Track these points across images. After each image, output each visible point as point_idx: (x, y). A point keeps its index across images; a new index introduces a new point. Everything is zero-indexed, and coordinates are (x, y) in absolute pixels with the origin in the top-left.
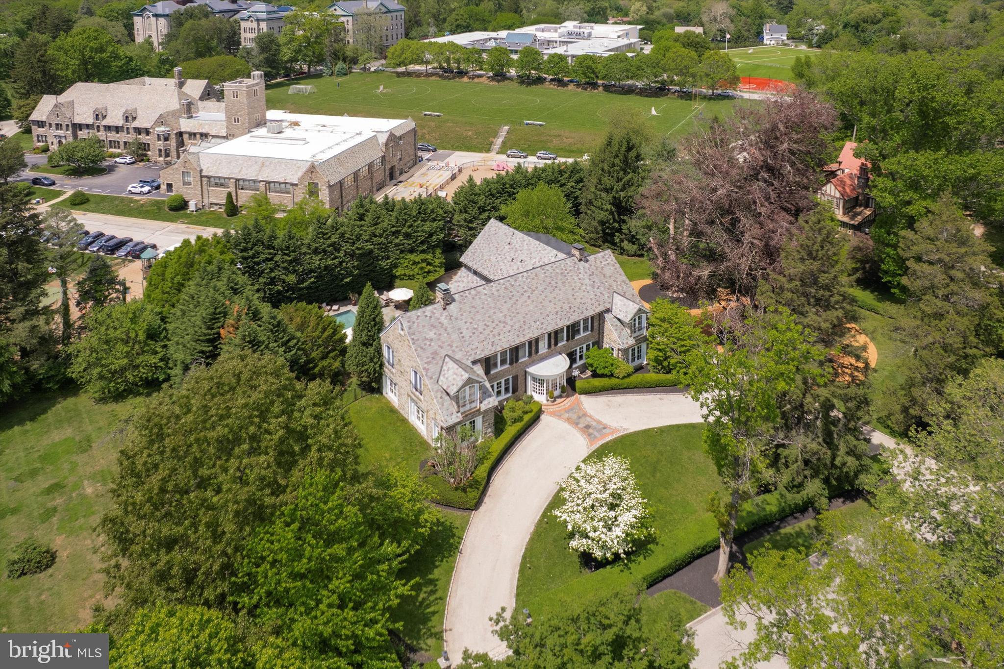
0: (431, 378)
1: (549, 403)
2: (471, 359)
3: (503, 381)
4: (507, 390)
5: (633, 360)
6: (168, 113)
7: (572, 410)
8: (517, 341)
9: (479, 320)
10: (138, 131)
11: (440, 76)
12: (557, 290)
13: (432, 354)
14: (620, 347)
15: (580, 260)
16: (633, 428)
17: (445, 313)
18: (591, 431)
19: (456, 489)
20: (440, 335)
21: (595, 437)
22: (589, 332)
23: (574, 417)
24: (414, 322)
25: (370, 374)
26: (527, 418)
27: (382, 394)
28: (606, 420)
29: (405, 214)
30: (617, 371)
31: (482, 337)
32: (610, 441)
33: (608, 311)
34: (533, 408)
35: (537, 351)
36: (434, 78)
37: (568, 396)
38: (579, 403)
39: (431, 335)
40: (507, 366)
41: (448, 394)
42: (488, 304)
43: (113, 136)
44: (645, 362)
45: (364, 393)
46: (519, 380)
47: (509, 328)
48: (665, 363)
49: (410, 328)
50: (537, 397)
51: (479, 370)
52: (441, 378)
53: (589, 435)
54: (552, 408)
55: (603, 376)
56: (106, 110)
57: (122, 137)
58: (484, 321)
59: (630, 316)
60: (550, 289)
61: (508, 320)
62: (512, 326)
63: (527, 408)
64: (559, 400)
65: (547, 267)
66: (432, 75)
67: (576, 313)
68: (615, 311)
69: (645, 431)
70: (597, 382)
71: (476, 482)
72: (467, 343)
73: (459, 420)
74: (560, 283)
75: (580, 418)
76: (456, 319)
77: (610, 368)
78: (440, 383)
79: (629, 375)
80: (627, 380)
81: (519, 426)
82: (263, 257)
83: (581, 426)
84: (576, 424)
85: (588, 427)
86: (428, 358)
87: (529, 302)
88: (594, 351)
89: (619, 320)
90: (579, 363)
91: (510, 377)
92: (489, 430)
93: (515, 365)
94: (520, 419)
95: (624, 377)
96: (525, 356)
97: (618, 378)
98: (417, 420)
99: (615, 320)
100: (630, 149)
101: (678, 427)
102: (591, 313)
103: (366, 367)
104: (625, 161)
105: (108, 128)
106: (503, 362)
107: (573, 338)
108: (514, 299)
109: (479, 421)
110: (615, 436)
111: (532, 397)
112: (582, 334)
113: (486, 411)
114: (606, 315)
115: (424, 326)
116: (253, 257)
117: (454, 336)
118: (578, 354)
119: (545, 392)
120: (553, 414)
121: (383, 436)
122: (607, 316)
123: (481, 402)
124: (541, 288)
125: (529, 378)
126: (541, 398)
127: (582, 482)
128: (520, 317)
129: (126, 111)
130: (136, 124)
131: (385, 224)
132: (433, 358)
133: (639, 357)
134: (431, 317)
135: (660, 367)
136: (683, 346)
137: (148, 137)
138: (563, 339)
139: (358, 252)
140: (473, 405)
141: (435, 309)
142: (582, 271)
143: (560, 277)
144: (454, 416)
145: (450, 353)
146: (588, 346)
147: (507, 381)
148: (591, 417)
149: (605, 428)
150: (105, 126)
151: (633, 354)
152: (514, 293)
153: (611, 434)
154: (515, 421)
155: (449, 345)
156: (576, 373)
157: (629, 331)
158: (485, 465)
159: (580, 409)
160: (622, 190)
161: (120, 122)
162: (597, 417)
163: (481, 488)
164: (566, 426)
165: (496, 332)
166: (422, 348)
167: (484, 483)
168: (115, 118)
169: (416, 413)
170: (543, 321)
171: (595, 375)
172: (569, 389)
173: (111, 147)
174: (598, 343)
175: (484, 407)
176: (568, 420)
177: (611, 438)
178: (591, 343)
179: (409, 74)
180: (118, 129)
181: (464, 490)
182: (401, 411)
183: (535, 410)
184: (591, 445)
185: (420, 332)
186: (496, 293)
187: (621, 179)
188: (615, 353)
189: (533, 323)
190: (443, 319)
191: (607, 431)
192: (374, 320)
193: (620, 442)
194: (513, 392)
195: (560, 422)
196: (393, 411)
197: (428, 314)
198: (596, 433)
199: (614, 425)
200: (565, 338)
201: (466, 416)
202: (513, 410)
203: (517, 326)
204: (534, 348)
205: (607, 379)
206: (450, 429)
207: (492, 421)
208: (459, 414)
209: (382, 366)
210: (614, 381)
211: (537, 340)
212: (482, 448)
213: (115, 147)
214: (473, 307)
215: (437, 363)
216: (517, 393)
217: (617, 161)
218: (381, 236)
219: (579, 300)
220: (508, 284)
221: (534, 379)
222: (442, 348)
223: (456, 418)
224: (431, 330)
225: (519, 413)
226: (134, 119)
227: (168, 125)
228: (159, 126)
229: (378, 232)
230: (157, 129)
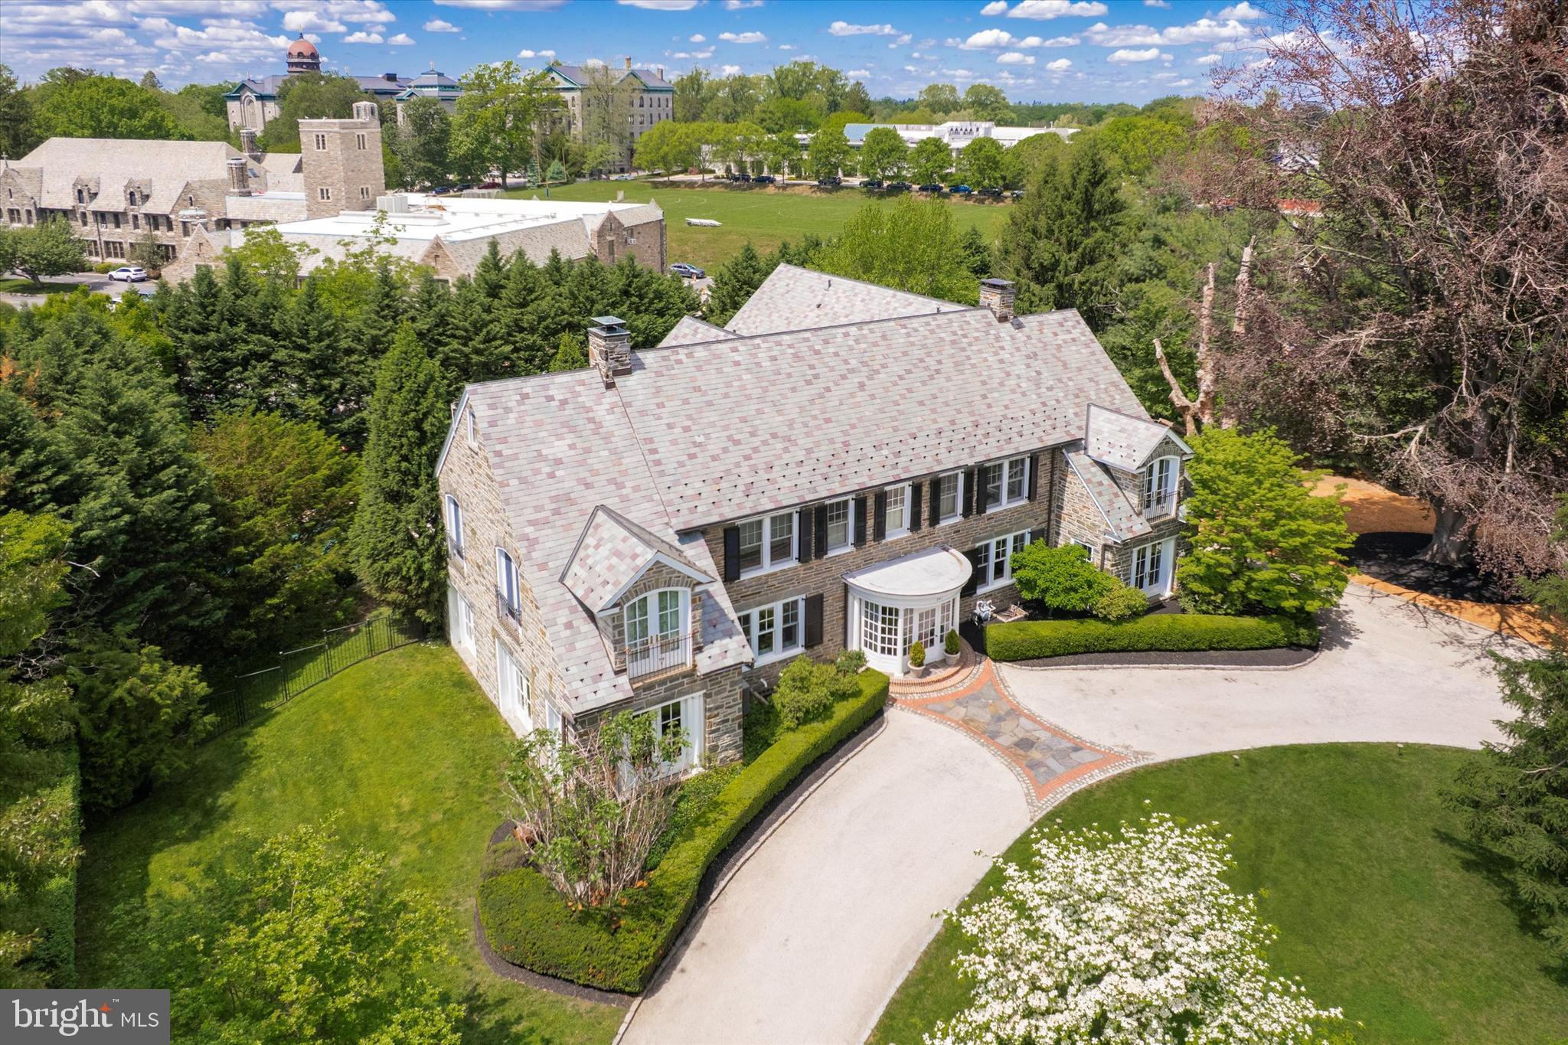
0: (543, 566)
1: (911, 678)
2: (680, 523)
3: (778, 607)
4: (789, 636)
5: (1140, 583)
6: (202, 183)
7: (976, 698)
8: (823, 490)
9: (712, 424)
10: (154, 220)
11: (726, 186)
12: (940, 380)
13: (555, 499)
14: (1110, 540)
15: (1003, 319)
16: (1163, 753)
17: (610, 397)
18: (1035, 754)
19: (585, 917)
20: (587, 451)
21: (1051, 772)
22: (1025, 502)
23: (984, 716)
24: (508, 410)
25: (409, 581)
26: (843, 711)
27: (448, 643)
28: (1079, 726)
29: (592, 288)
30: (1105, 601)
31: (718, 468)
32: (1099, 785)
33: (1075, 445)
34: (863, 685)
35: (880, 533)
36: (716, 188)
37: (963, 663)
38: (996, 683)
39: (559, 448)
40: (791, 564)
41: (591, 616)
42: (743, 388)
43: (109, 233)
44: (1168, 594)
45: (400, 639)
46: (828, 610)
47: (800, 455)
48: (1237, 586)
49: (493, 424)
50: (876, 661)
51: (701, 558)
52: (575, 568)
53: (1033, 766)
54: (916, 693)
55: (1061, 614)
56: (98, 184)
57: (126, 235)
58: (726, 428)
59: (1141, 457)
60: (920, 374)
61: (798, 432)
62: (809, 451)
63: (845, 683)
64: (938, 673)
65: (915, 323)
66: (713, 184)
67: (992, 441)
68: (1097, 448)
69: (1201, 761)
70: (1046, 629)
71: (658, 897)
72: (667, 481)
73: (620, 696)
74: (948, 366)
75: (1000, 719)
76: (643, 413)
77: (1085, 592)
78: (569, 582)
79: (1136, 615)
80: (1128, 627)
81: (818, 730)
82: (242, 350)
83: (1005, 740)
84: (988, 735)
85: (1026, 744)
86: (539, 509)
87: (861, 397)
88: (1035, 552)
89: (1105, 468)
90: (994, 585)
91: (800, 598)
92: (726, 740)
93: (814, 562)
94: (823, 711)
95: (1121, 619)
96: (844, 542)
97: (1105, 619)
98: (519, 706)
99: (1096, 469)
100: (1097, 180)
101: (1300, 753)
102: (1036, 445)
103: (394, 562)
104: (1087, 202)
105: (101, 216)
106: (780, 551)
107: (981, 510)
108: (819, 385)
109: (693, 707)
110: (1113, 772)
111: (860, 657)
112: (1005, 505)
113: (712, 677)
114: (1072, 457)
115: (539, 424)
116: (222, 346)
117: (630, 460)
118: (993, 560)
119: (900, 647)
120: (920, 707)
121: (411, 746)
122: (1075, 459)
123: (698, 649)
124: (897, 369)
125: (855, 609)
126: (889, 665)
127: (1053, 921)
128: (834, 431)
129: (130, 182)
130: (150, 208)
131: (544, 304)
132: (556, 512)
133: (1154, 578)
134: (564, 402)
135: (1219, 598)
136: (1293, 533)
137: (171, 234)
138: (953, 510)
139: (475, 358)
140: (672, 658)
141: (582, 383)
142: (1007, 343)
143: (949, 350)
144: (604, 685)
145: (613, 503)
146: (1019, 540)
147: (790, 610)
148: (1032, 718)
149: (1076, 749)
150: (95, 213)
151: (1141, 566)
152: (821, 370)
153: (1100, 765)
154: (807, 717)
155: (612, 481)
156: (985, 609)
157: (1135, 500)
158: (699, 841)
159: (1001, 697)
160: (1077, 270)
161: (119, 204)
162: (1050, 717)
163: (671, 920)
164: (963, 740)
165: (759, 460)
166: (523, 481)
167: (681, 902)
168: (112, 199)
169: (517, 687)
170: (902, 447)
171: (1038, 610)
172: (968, 648)
173: (109, 255)
174: (1045, 534)
175: (706, 664)
176: (967, 724)
177: (1098, 776)
178: (1027, 531)
179: (674, 184)
180: (117, 218)
181: (610, 923)
182: (482, 683)
183: (869, 690)
184: (1040, 795)
185: (523, 439)
186: (766, 364)
187: (1077, 245)
188: (1095, 558)
189: (871, 452)
190: (600, 412)
191: (1084, 756)
192: (418, 425)
193: (1130, 787)
194: (809, 645)
195: (942, 728)
196: (464, 683)
197: (558, 394)
198: (1052, 763)
199: (1105, 741)
200: (960, 508)
201: (649, 688)
202: (802, 684)
203: (823, 452)
204: (870, 522)
205: (1074, 623)
206: (586, 721)
207: (737, 712)
208: (623, 679)
209: (440, 559)
210: (1093, 629)
211: (882, 498)
212: (698, 793)
213: (116, 255)
214: (697, 389)
215: (567, 528)
216: (819, 649)
217: (1068, 206)
218: (533, 330)
219: (998, 410)
220: (803, 348)
221: (870, 608)
222: (588, 486)
223: (612, 689)
224: (559, 437)
225: (819, 693)
226: (146, 198)
227: (202, 206)
228: (186, 208)
229: (528, 319)
230: (181, 213)
